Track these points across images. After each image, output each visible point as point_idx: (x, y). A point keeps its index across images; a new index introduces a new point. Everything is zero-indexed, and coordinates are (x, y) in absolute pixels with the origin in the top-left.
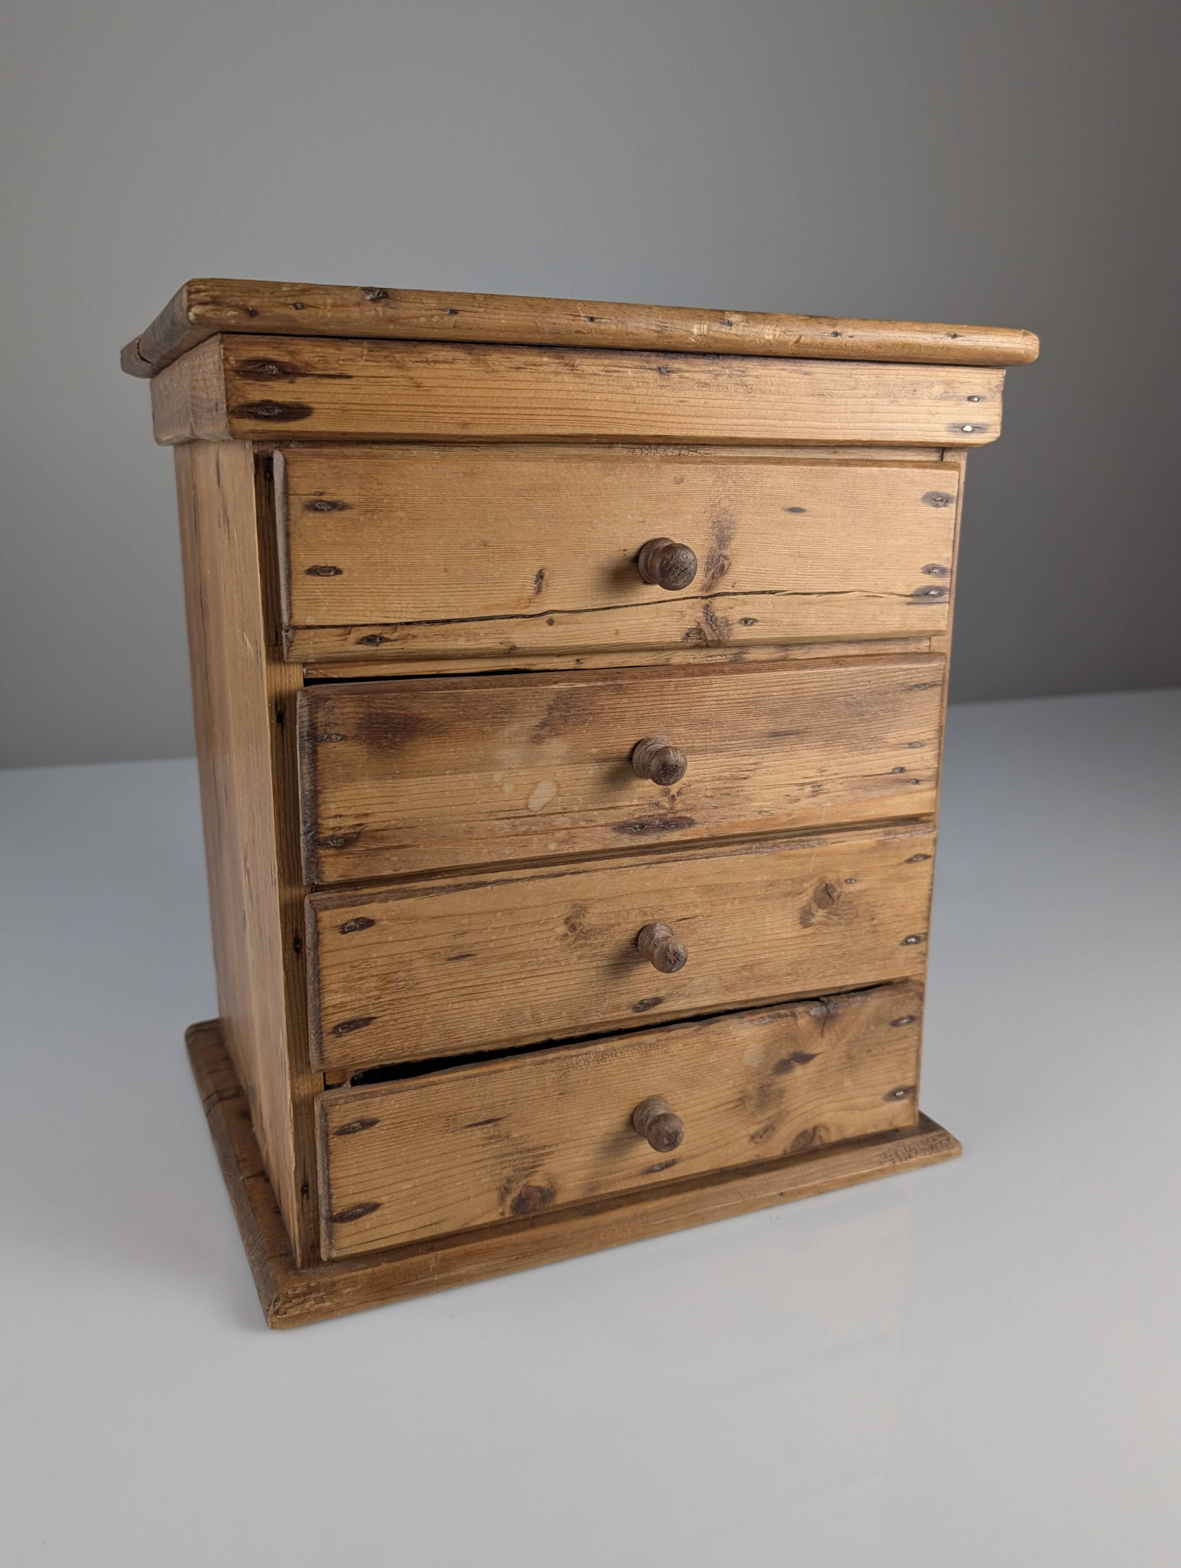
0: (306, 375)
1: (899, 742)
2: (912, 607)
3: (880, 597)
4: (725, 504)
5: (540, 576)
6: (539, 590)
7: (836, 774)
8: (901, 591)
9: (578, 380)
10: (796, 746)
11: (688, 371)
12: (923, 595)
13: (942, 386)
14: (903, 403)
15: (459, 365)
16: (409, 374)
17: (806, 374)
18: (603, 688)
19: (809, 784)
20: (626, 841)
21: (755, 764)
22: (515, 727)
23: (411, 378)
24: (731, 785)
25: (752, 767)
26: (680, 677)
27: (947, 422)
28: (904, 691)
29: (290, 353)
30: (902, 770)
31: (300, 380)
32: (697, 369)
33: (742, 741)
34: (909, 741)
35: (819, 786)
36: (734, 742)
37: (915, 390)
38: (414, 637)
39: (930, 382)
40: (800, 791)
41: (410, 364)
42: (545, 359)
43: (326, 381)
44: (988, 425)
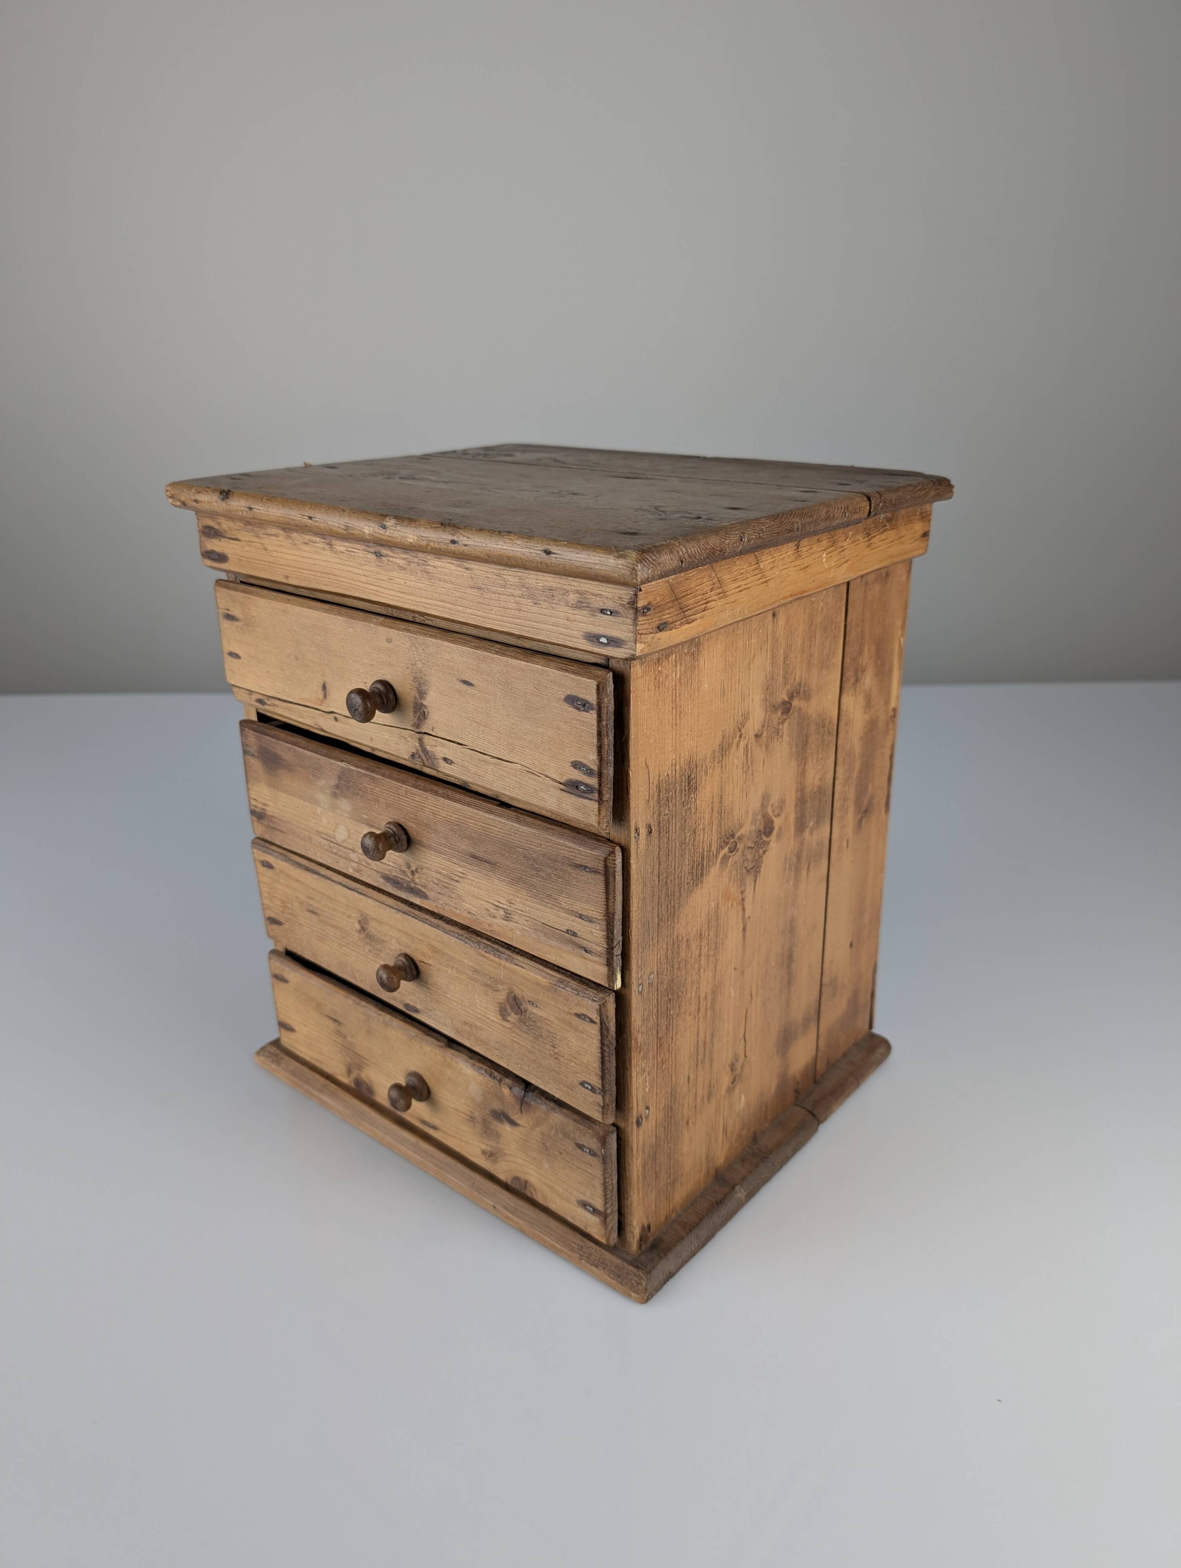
0: (224, 537)
1: (572, 909)
2: (565, 794)
3: (539, 776)
4: (419, 665)
5: (324, 687)
6: (325, 696)
7: (522, 911)
8: (554, 776)
9: (334, 555)
10: (491, 873)
11: (392, 557)
12: (572, 787)
13: (577, 595)
14: (544, 607)
15: (281, 538)
16: (261, 541)
17: (467, 569)
18: (364, 775)
19: (502, 908)
20: (390, 889)
21: (463, 873)
22: (323, 782)
23: (263, 544)
24: (448, 882)
25: (461, 875)
26: (408, 785)
27: (583, 630)
28: (571, 865)
29: (219, 524)
30: (574, 934)
31: (223, 540)
32: (397, 556)
33: (453, 852)
34: (580, 912)
35: (510, 914)
36: (447, 850)
37: (553, 596)
38: (277, 706)
39: (565, 589)
40: (496, 911)
41: (262, 536)
42: (318, 539)
43: (232, 541)
44: (624, 641)
